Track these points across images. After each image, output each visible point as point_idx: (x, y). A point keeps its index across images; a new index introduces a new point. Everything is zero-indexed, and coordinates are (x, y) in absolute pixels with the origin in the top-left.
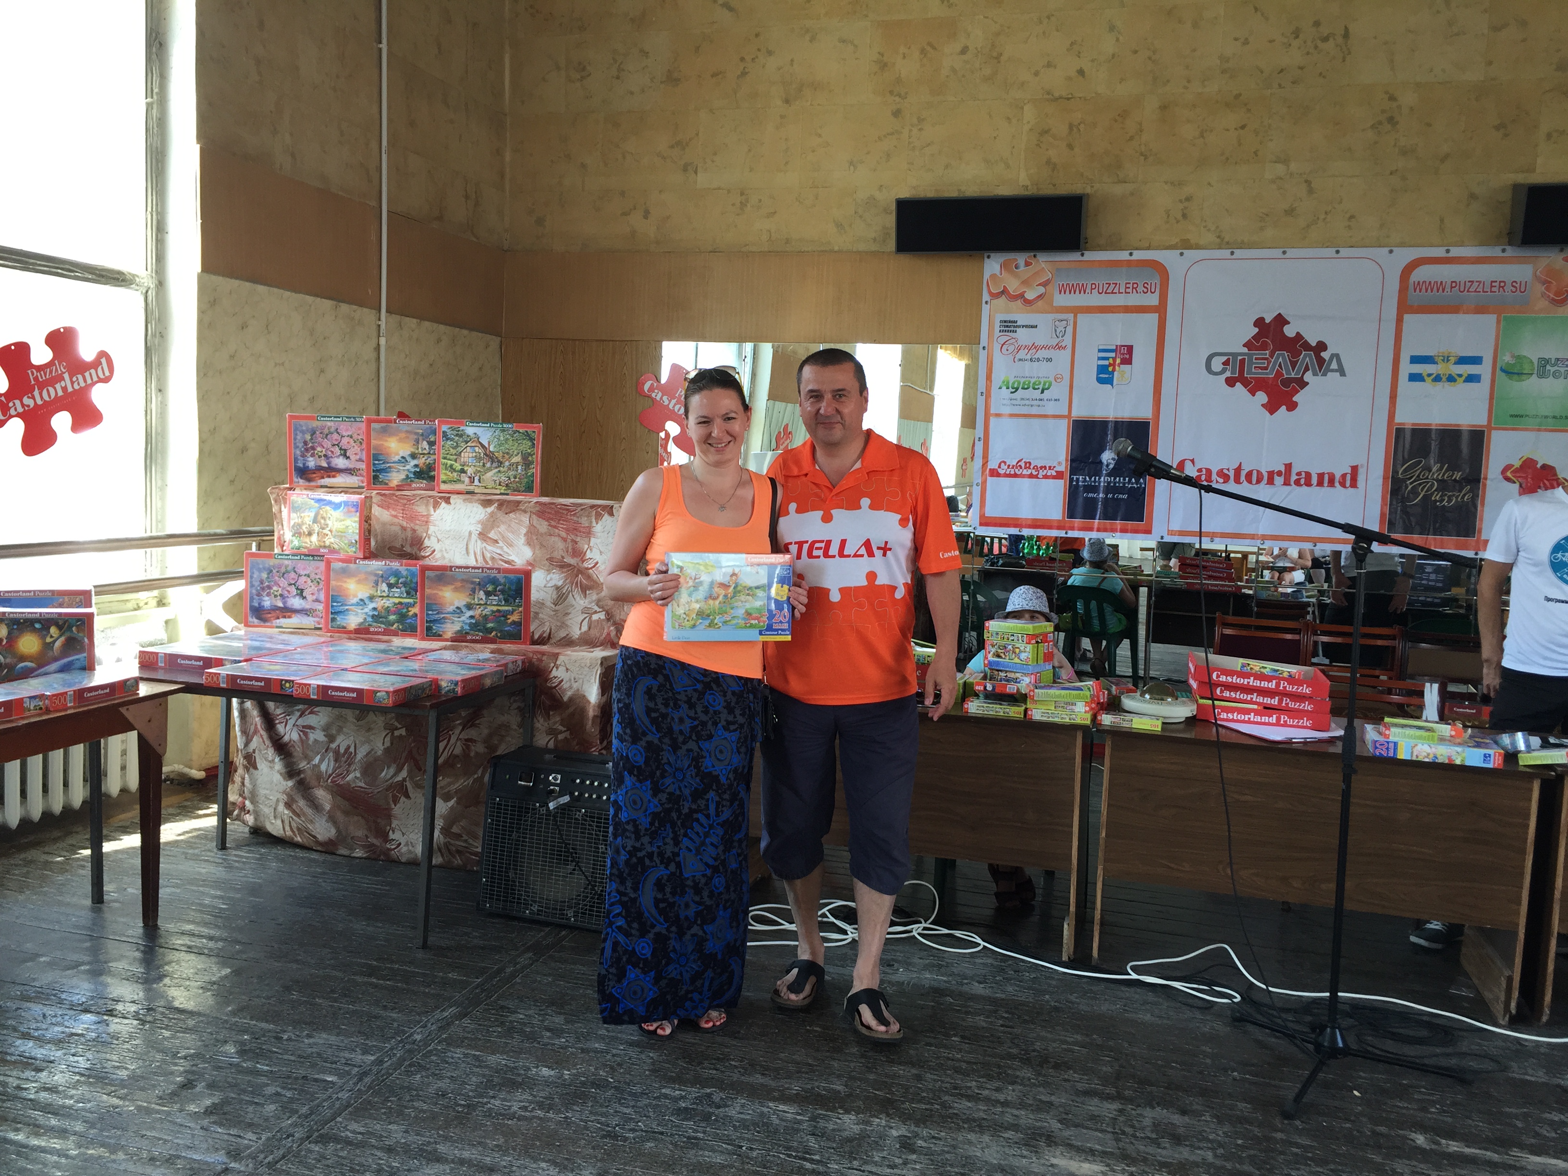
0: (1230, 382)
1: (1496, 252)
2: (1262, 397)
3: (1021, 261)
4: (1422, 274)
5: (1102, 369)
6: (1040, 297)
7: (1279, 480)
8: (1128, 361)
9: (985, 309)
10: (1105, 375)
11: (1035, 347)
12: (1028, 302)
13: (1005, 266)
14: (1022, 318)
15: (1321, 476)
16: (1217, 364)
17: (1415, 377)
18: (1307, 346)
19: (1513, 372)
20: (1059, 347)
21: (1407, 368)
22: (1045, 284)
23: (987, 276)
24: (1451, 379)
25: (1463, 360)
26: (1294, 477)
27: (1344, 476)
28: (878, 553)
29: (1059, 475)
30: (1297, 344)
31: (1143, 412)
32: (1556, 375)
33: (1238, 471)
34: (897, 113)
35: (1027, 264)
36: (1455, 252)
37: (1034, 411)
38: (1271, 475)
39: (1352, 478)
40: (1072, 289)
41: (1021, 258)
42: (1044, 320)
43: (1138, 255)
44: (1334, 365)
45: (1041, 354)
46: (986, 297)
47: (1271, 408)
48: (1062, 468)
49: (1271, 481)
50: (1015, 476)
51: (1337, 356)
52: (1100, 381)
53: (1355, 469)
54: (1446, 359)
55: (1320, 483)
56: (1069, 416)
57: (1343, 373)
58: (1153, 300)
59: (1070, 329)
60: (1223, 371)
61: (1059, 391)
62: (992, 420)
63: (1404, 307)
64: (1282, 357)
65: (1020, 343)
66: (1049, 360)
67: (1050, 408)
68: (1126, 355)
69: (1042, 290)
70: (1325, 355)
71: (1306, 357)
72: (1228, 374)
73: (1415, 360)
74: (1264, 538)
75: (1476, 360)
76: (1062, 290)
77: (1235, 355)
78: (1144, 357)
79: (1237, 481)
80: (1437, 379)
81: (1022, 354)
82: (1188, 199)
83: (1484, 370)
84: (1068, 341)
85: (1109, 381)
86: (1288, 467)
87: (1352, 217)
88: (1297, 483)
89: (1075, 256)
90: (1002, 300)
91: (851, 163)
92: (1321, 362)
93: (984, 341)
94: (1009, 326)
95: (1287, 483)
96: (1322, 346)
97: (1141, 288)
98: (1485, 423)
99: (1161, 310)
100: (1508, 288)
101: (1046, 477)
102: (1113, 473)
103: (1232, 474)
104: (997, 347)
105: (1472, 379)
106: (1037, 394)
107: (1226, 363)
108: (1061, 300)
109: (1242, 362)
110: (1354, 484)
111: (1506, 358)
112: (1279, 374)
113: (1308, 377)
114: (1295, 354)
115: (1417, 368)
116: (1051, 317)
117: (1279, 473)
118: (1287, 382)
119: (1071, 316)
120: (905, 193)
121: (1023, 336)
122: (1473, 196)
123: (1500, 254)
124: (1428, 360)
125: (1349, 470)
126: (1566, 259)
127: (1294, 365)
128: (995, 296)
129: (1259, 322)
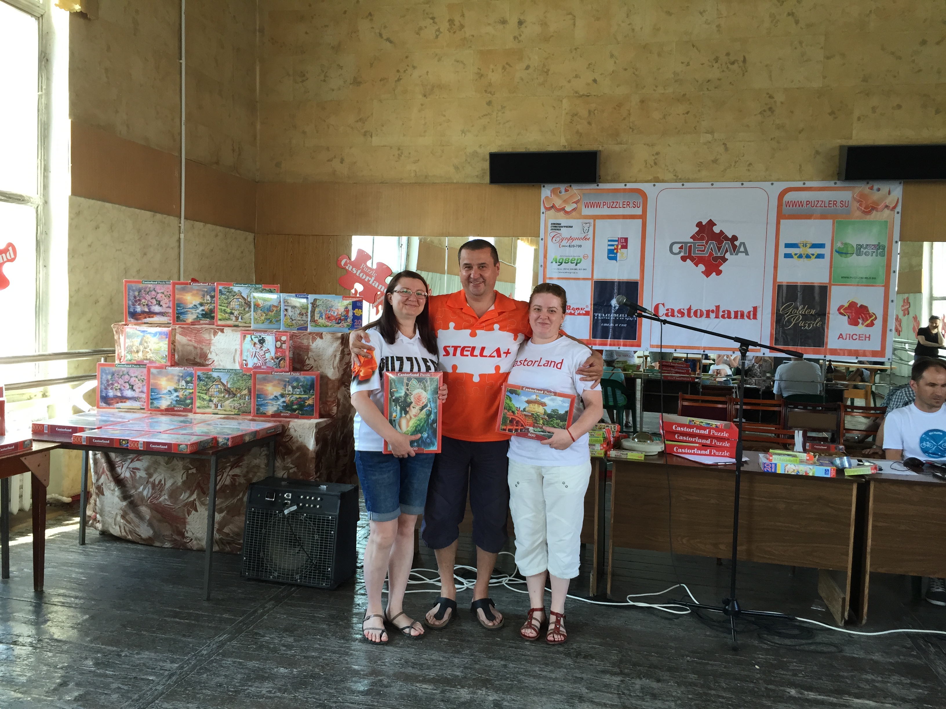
0: (684, 259)
1: (831, 184)
2: (702, 267)
3: (563, 190)
4: (789, 197)
5: (610, 251)
6: (574, 210)
7: (712, 315)
8: (625, 247)
9: (542, 217)
10: (612, 255)
11: (571, 239)
12: (567, 213)
13: (553, 191)
14: (564, 222)
15: (736, 313)
16: (676, 248)
17: (787, 256)
18: (726, 238)
19: (843, 252)
20: (585, 239)
21: (783, 250)
22: (576, 202)
23: (543, 197)
24: (808, 256)
25: (814, 246)
27: (749, 312)
29: (587, 313)
30: (721, 237)
31: (635, 276)
32: (866, 254)
33: (689, 310)
34: (489, 103)
35: (566, 191)
36: (809, 184)
37: (572, 276)
38: (708, 312)
39: (754, 314)
40: (592, 205)
41: (562, 187)
42: (577, 223)
43: (630, 186)
44: (742, 249)
45: (576, 243)
46: (543, 209)
47: (707, 273)
48: (588, 309)
49: (708, 316)
51: (744, 243)
52: (610, 258)
53: (755, 309)
54: (805, 245)
55: (736, 317)
56: (592, 278)
57: (747, 254)
58: (638, 211)
59: (591, 228)
60: (679, 253)
61: (586, 264)
63: (780, 216)
64: (713, 244)
65: (563, 236)
66: (580, 246)
67: (581, 274)
68: (624, 243)
69: (575, 206)
70: (737, 243)
71: (726, 244)
72: (682, 254)
73: (787, 246)
74: (705, 349)
75: (822, 246)
76: (587, 206)
77: (686, 243)
78: (634, 244)
80: (800, 256)
81: (564, 243)
82: (657, 154)
83: (826, 252)
84: (590, 235)
85: (615, 258)
86: (718, 307)
87: (750, 164)
88: (723, 317)
89: (593, 186)
90: (552, 211)
91: (463, 132)
92: (735, 247)
93: (542, 235)
94: (556, 227)
96: (735, 238)
97: (631, 205)
98: (828, 281)
99: (643, 217)
100: (839, 204)
101: (579, 314)
102: (618, 312)
103: (686, 312)
104: (549, 239)
105: (820, 256)
106: (573, 266)
107: (681, 248)
108: (586, 211)
109: (690, 247)
110: (755, 317)
111: (839, 245)
112: (711, 254)
113: (727, 256)
114: (720, 242)
115: (789, 251)
116: (580, 221)
117: (713, 311)
118: (716, 258)
119: (592, 221)
120: (495, 149)
121: (564, 232)
122: (817, 153)
123: (833, 185)
124: (794, 246)
125: (752, 309)
126: (871, 188)
127: (719, 248)
128: (548, 209)
129: (699, 224)
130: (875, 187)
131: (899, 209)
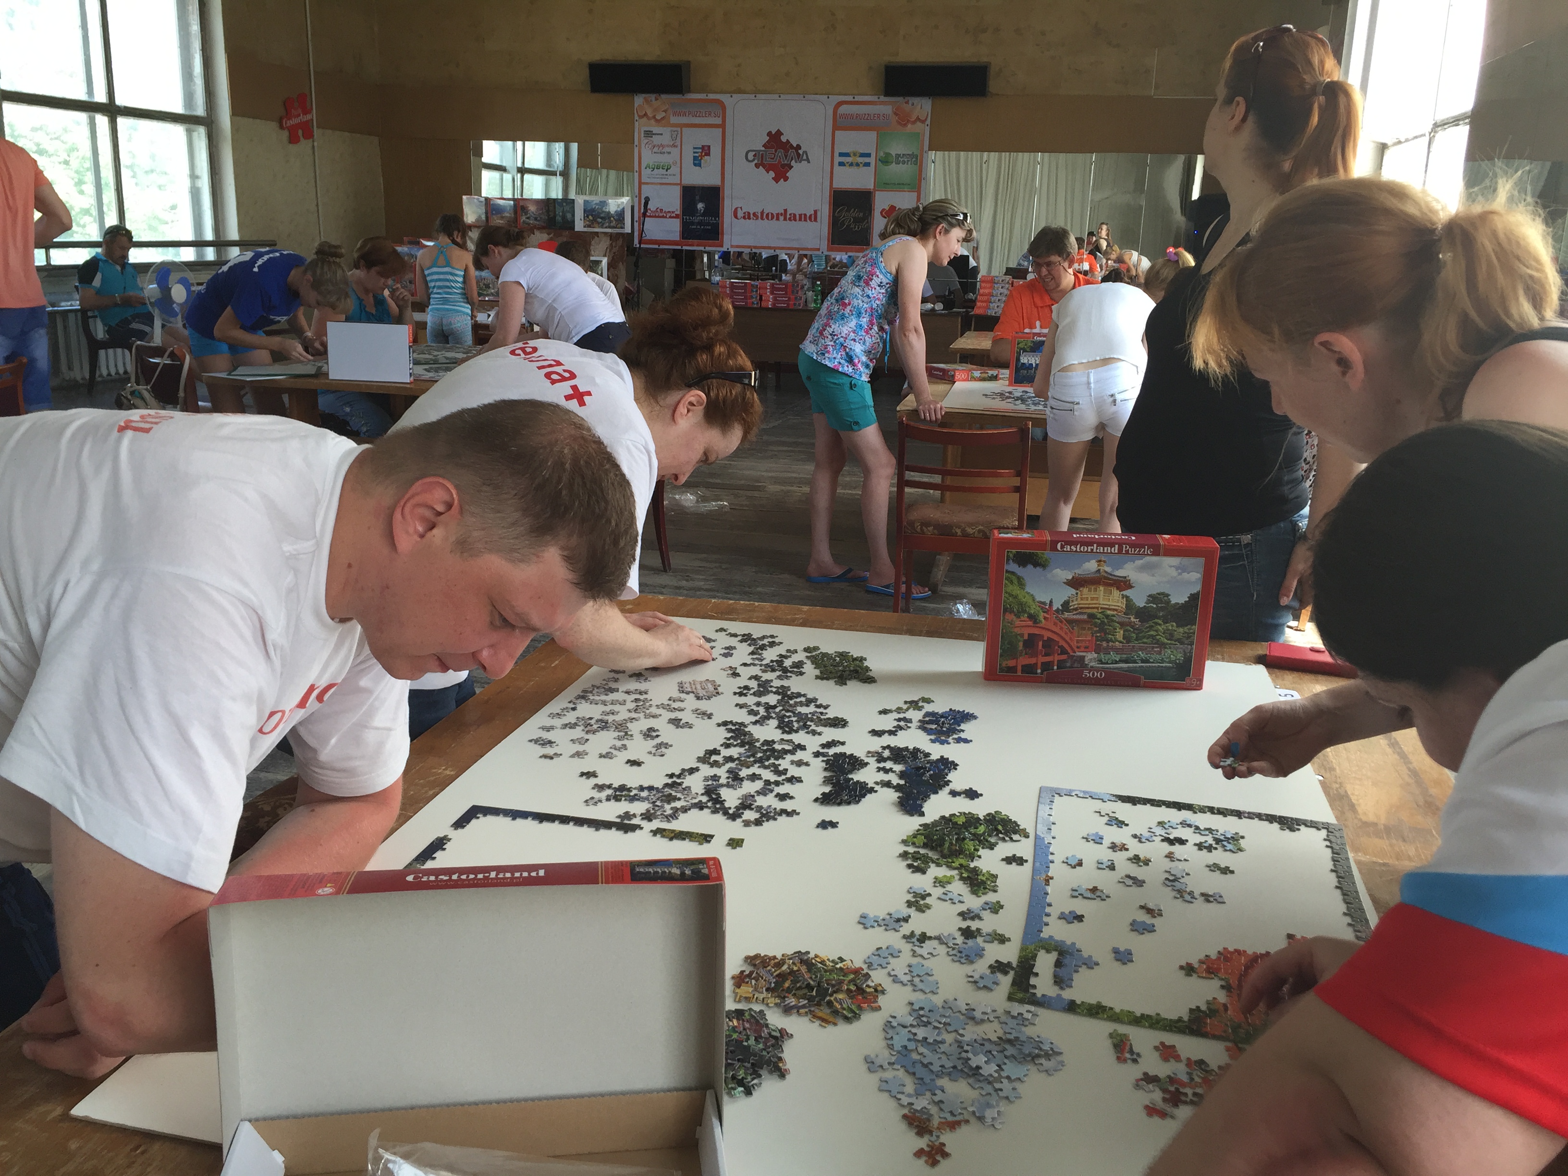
0: (757, 166)
1: (874, 98)
2: (772, 174)
3: (653, 99)
4: (843, 109)
5: (695, 158)
6: (663, 118)
7: (781, 218)
8: (708, 154)
9: (637, 124)
10: (697, 162)
11: (662, 146)
12: (657, 121)
13: (645, 99)
14: (655, 130)
15: (800, 215)
16: (751, 156)
17: (841, 164)
18: (792, 146)
19: (885, 161)
20: (674, 146)
21: (838, 159)
22: (665, 111)
23: (636, 105)
24: (858, 165)
25: (863, 155)
26: (788, 216)
27: (811, 216)
29: (677, 216)
30: (787, 146)
31: (715, 181)
32: (904, 163)
33: (762, 213)
34: (591, 11)
35: (656, 99)
36: (858, 98)
37: (664, 181)
38: (778, 214)
39: (814, 217)
40: (679, 114)
41: (653, 97)
42: (666, 131)
43: (712, 96)
44: (805, 157)
45: (667, 149)
46: (636, 117)
47: (776, 179)
49: (778, 219)
50: (655, 217)
51: (805, 152)
52: (695, 165)
53: (816, 212)
54: (855, 155)
55: (800, 220)
56: (680, 184)
57: (809, 162)
58: (718, 121)
59: (679, 135)
60: (754, 160)
61: (675, 170)
62: (643, 186)
63: (836, 127)
64: (780, 153)
65: (655, 143)
66: (669, 153)
67: (670, 180)
68: (706, 150)
69: (664, 114)
71: (792, 153)
72: (756, 161)
73: (841, 155)
74: (775, 249)
75: (868, 155)
76: (675, 114)
77: (759, 151)
78: (716, 151)
79: (762, 219)
80: (851, 165)
81: (656, 150)
82: (739, 65)
83: (872, 160)
84: (679, 144)
85: (700, 165)
86: (786, 211)
87: (816, 78)
88: (790, 219)
89: (680, 96)
90: (645, 119)
91: (568, 39)
92: (799, 155)
93: (636, 143)
94: (649, 134)
95: (785, 219)
96: (799, 147)
97: (713, 114)
98: (872, 187)
99: (723, 126)
100: (881, 118)
101: (670, 217)
102: (704, 215)
103: (759, 215)
104: (643, 146)
105: (867, 164)
106: (664, 172)
107: (755, 155)
108: (674, 120)
109: (762, 155)
110: (816, 220)
111: (882, 154)
112: (780, 162)
113: (793, 163)
114: (786, 151)
115: (843, 159)
116: (670, 129)
117: (782, 214)
118: (783, 166)
119: (679, 129)
120: (596, 57)
121: (656, 140)
122: (870, 68)
123: (877, 100)
124: (847, 155)
125: (813, 212)
126: (907, 103)
127: (786, 157)
128: (641, 117)
129: (769, 134)
130: (910, 102)
131: (928, 122)
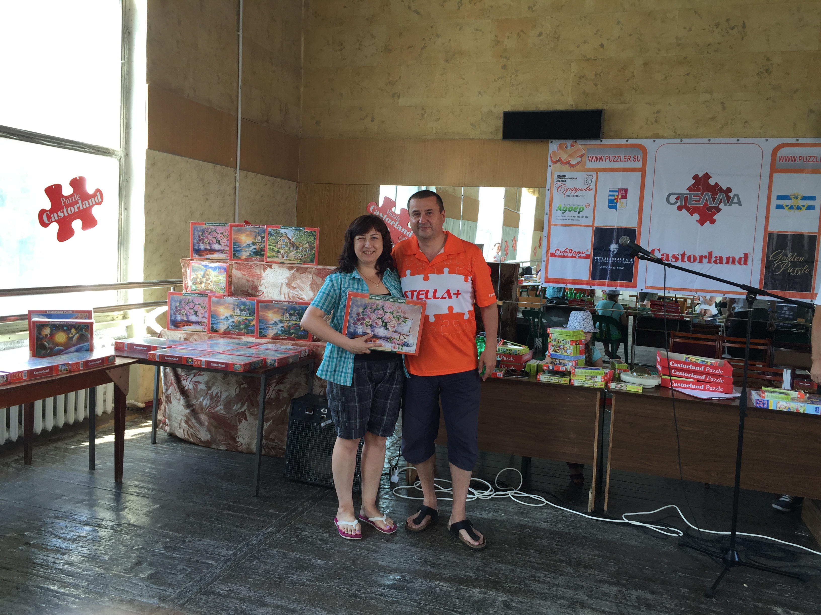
0: (680, 209)
2: (696, 216)
3: (569, 145)
4: (783, 152)
5: (611, 201)
6: (579, 163)
7: (705, 261)
8: (625, 197)
9: (549, 169)
10: (612, 205)
11: (576, 189)
12: (572, 166)
13: (560, 147)
14: (568, 174)
15: (728, 259)
16: (673, 199)
17: (779, 207)
18: (721, 190)
20: (588, 189)
21: (775, 202)
22: (581, 156)
23: (550, 152)
24: (799, 208)
25: (805, 198)
26: (713, 259)
27: (740, 259)
28: (454, 297)
29: (587, 257)
30: (716, 189)
31: (633, 224)
33: (683, 255)
34: (504, 67)
36: (802, 141)
37: (575, 223)
38: (701, 257)
39: (745, 260)
40: (596, 159)
41: (568, 143)
42: (580, 176)
43: (631, 141)
44: (736, 200)
45: (579, 193)
46: (550, 163)
47: (702, 222)
49: (701, 261)
50: (564, 257)
51: (737, 195)
52: (610, 207)
53: (746, 255)
54: (796, 197)
55: (727, 262)
56: (593, 226)
57: (740, 204)
58: (639, 165)
59: (594, 180)
60: (676, 203)
61: (588, 212)
62: (552, 227)
63: (774, 170)
64: (708, 196)
65: (568, 187)
66: (583, 196)
67: (583, 222)
68: (624, 194)
69: (579, 159)
70: (731, 195)
71: (720, 196)
72: (678, 204)
73: (779, 197)
74: (697, 291)
75: (812, 198)
76: (590, 159)
77: (682, 194)
78: (633, 195)
79: (683, 260)
80: (791, 208)
81: (568, 193)
82: (658, 112)
83: (817, 203)
84: (593, 186)
85: (615, 207)
86: (710, 253)
87: (746, 122)
88: (715, 262)
89: (597, 142)
90: (559, 164)
91: (480, 93)
92: (729, 198)
93: (548, 186)
94: (562, 178)
95: (709, 262)
96: (729, 190)
97: (632, 159)
98: (817, 232)
99: (643, 170)
101: (580, 257)
102: (616, 256)
103: (680, 257)
104: (555, 189)
105: (810, 208)
106: (576, 214)
107: (677, 198)
108: (590, 165)
109: (686, 198)
110: (746, 263)
112: (706, 204)
113: (721, 206)
114: (715, 194)
115: (781, 202)
116: (584, 173)
117: (705, 257)
118: (710, 209)
119: (595, 173)
120: (508, 109)
121: (569, 184)
124: (786, 198)
125: (743, 256)
127: (714, 200)
128: (554, 162)
129: (695, 177)
